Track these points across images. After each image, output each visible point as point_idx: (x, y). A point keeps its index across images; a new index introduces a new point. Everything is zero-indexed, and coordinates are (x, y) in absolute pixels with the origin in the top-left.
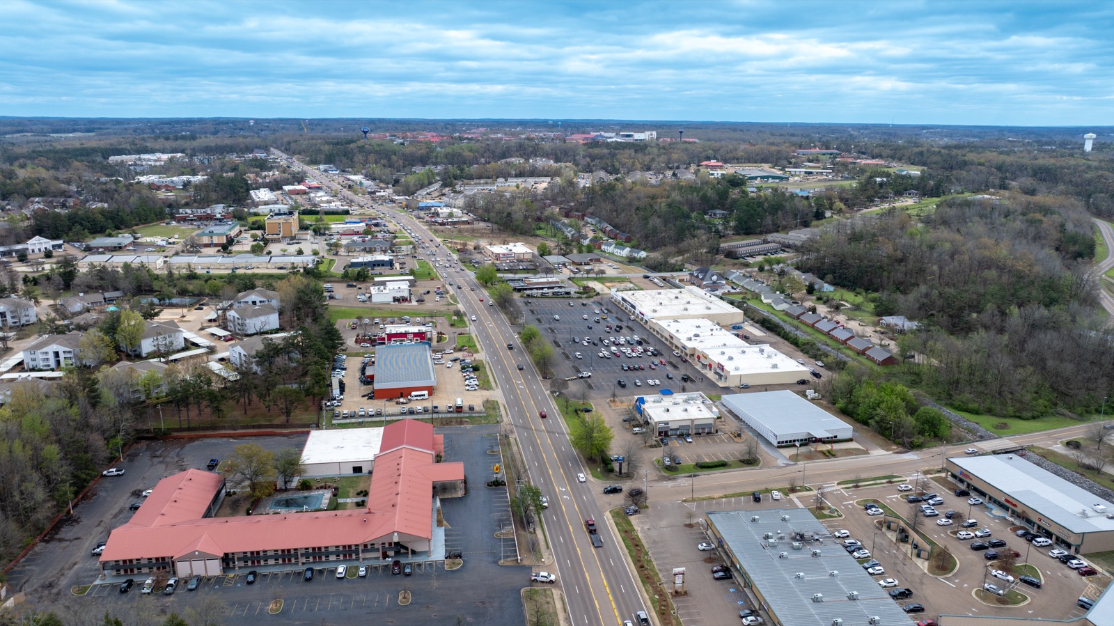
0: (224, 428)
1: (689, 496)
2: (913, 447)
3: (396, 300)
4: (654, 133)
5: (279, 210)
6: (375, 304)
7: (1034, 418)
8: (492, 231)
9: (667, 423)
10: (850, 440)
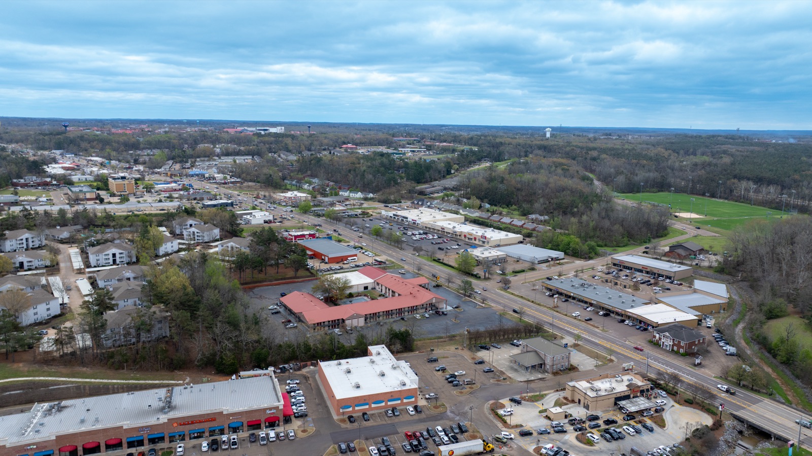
0: (265, 281)
1: (524, 282)
2: (590, 258)
3: (266, 222)
4: (283, 128)
5: (86, 179)
6: (254, 225)
7: (624, 246)
8: (261, 187)
9: (488, 258)
10: (564, 259)
